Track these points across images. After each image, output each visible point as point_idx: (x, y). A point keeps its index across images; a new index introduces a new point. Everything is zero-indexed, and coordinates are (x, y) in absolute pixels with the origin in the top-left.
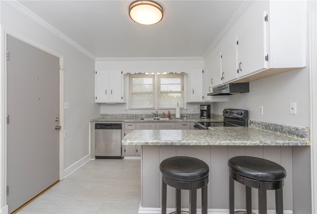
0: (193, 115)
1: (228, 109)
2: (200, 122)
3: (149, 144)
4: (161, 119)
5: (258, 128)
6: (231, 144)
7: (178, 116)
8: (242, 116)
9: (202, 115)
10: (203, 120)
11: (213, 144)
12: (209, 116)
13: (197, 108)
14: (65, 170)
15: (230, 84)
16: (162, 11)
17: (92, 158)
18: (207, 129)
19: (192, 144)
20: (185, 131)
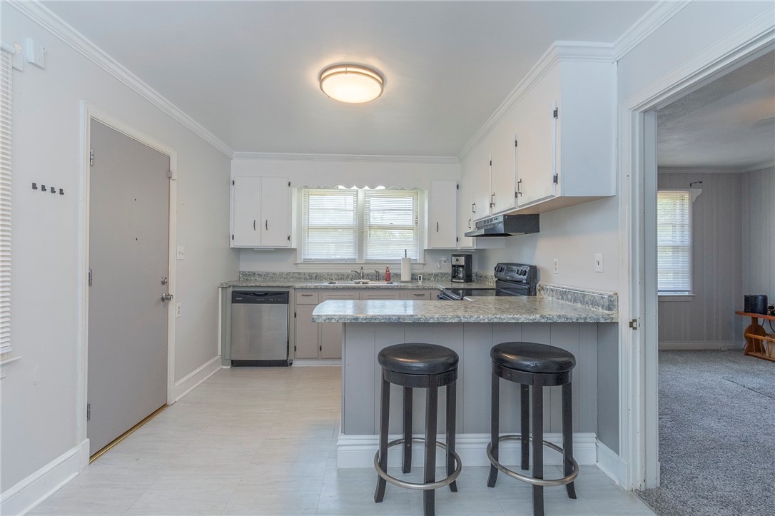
0: (436, 275)
1: (503, 264)
2: (450, 289)
3: (360, 321)
4: (371, 284)
5: (551, 299)
6: (496, 320)
7: (406, 277)
8: (525, 277)
9: (455, 275)
10: (455, 286)
11: (466, 320)
12: (468, 278)
13: (445, 262)
14: (177, 384)
15: (505, 216)
16: (382, 85)
17: (223, 365)
18: (462, 299)
19: (431, 321)
20: (420, 302)
